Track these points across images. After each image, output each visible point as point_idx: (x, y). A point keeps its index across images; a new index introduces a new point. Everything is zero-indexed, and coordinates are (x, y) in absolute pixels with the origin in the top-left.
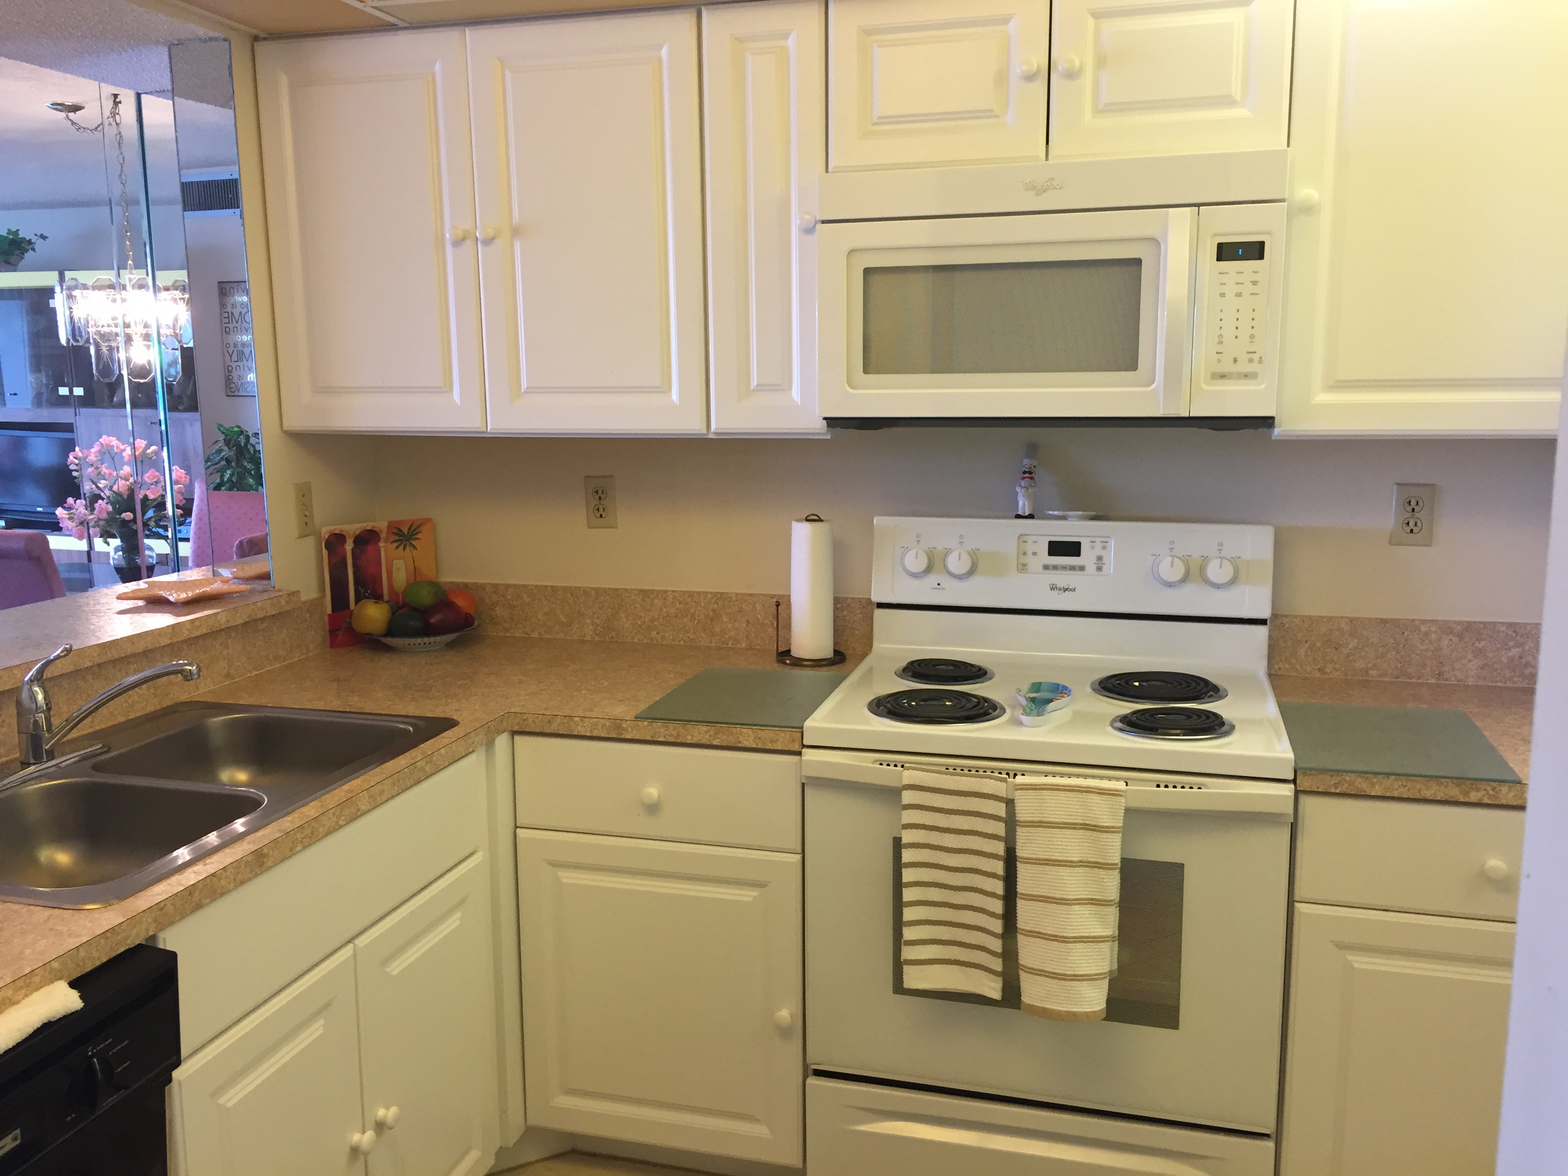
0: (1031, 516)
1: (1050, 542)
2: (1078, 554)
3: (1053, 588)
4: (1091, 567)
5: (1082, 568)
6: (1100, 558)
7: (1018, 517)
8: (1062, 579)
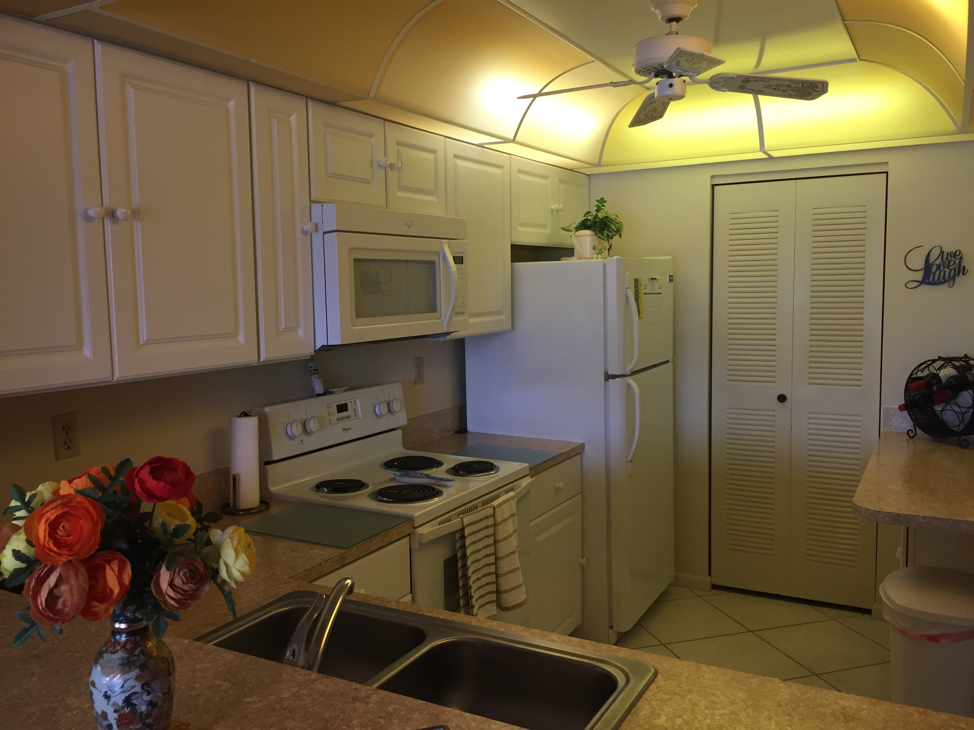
0: (324, 394)
1: (337, 406)
2: (346, 410)
3: (344, 430)
4: (353, 416)
5: (350, 417)
6: (355, 410)
7: (318, 395)
8: (345, 424)
